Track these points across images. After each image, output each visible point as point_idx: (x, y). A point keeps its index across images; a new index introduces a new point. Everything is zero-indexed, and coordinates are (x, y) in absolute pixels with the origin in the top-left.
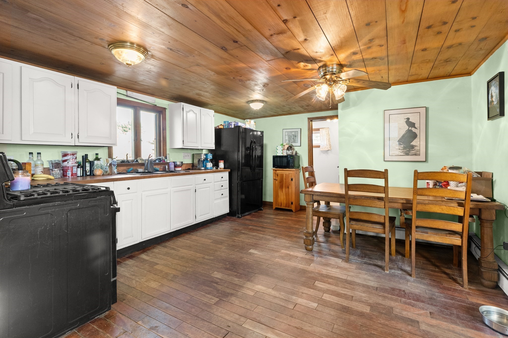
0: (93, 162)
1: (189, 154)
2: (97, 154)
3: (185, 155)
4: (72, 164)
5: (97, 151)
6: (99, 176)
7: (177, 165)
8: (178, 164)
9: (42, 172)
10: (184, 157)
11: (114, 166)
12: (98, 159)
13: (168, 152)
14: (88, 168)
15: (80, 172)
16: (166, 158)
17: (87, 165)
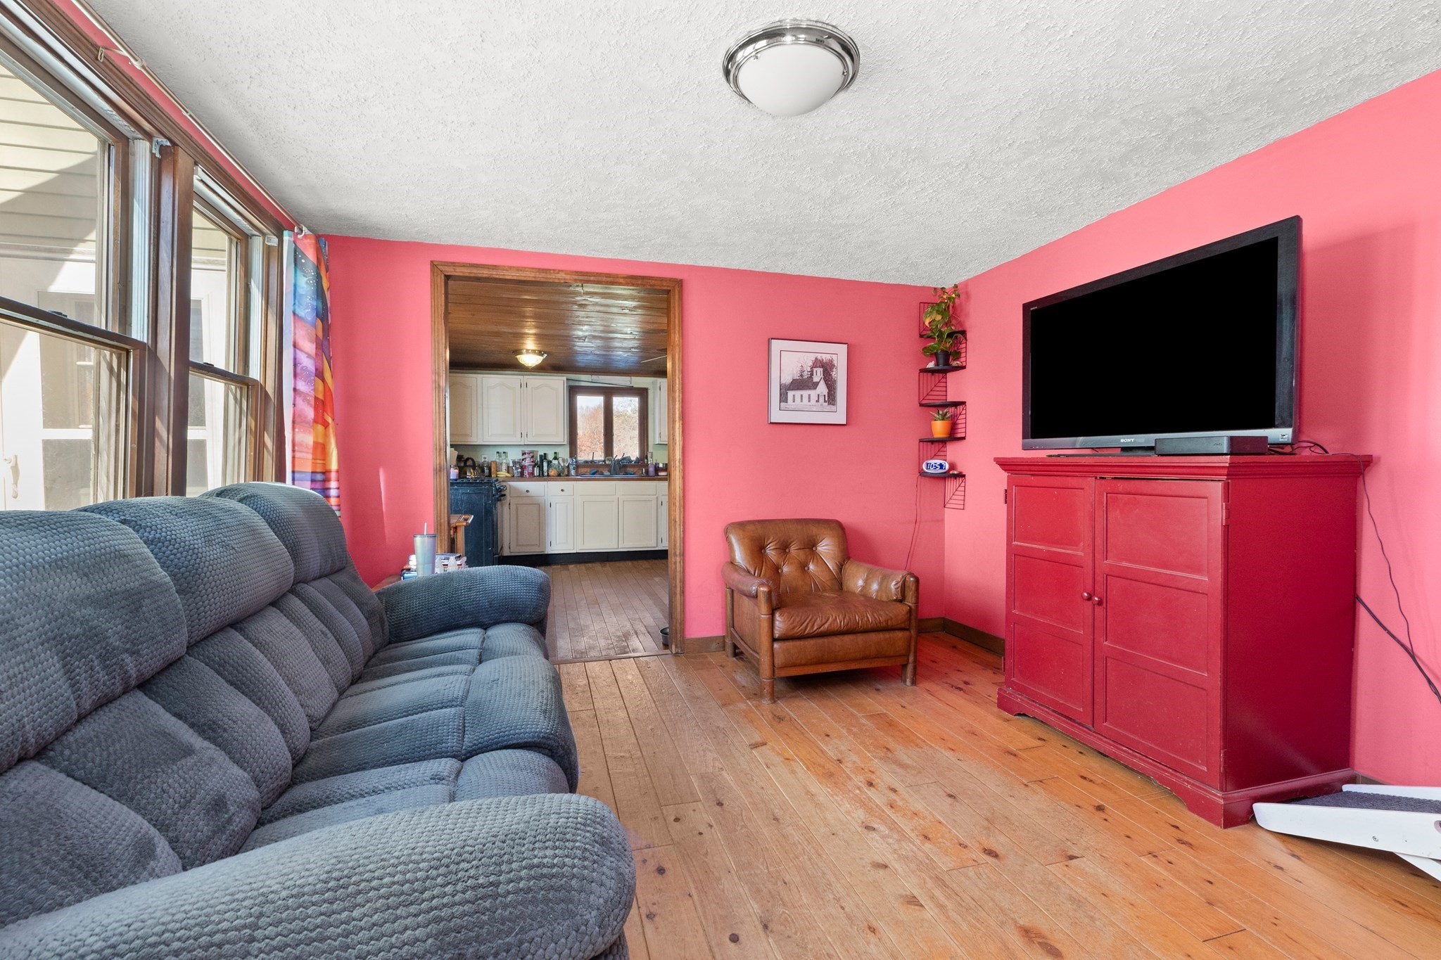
0: (551, 462)
2: (555, 453)
4: (527, 463)
6: (553, 475)
7: (658, 467)
9: (506, 469)
11: (571, 467)
12: (555, 458)
13: (650, 450)
14: (545, 468)
15: (536, 471)
16: (647, 458)
17: (545, 464)
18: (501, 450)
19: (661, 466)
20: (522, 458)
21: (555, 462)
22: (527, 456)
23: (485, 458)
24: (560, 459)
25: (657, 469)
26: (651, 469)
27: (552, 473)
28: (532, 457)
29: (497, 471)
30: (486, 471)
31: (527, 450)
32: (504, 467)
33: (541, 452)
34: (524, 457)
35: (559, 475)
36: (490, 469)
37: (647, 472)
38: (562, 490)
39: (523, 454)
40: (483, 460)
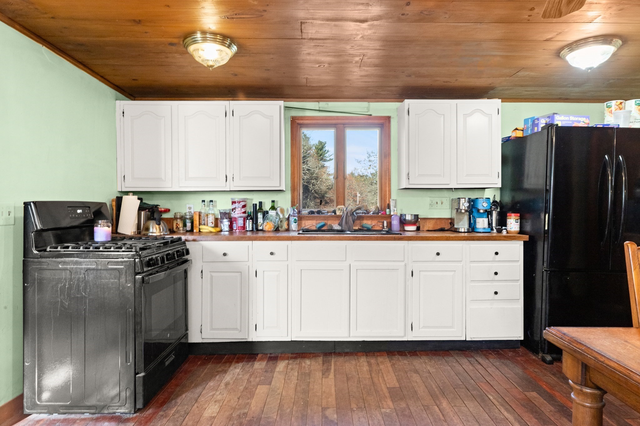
0: (267, 212)
1: (444, 200)
2: (273, 201)
3: (434, 202)
4: (238, 214)
5: (275, 197)
6: (269, 232)
7: (405, 220)
8: (407, 218)
9: (212, 222)
10: (430, 205)
11: (292, 219)
12: (273, 208)
13: (394, 196)
14: (260, 220)
15: (249, 225)
16: (389, 207)
17: (260, 216)
18: (207, 198)
19: (408, 218)
20: (231, 207)
21: (272, 213)
22: (236, 205)
23: (190, 208)
24: (278, 209)
25: (403, 222)
26: (395, 223)
27: (268, 226)
28: (244, 206)
29: (200, 224)
30: (189, 225)
31: (238, 197)
32: (211, 219)
33: (256, 199)
34: (234, 206)
35: (277, 230)
36: (192, 223)
37: (390, 225)
38: (272, 254)
39: (234, 203)
40: (188, 210)
